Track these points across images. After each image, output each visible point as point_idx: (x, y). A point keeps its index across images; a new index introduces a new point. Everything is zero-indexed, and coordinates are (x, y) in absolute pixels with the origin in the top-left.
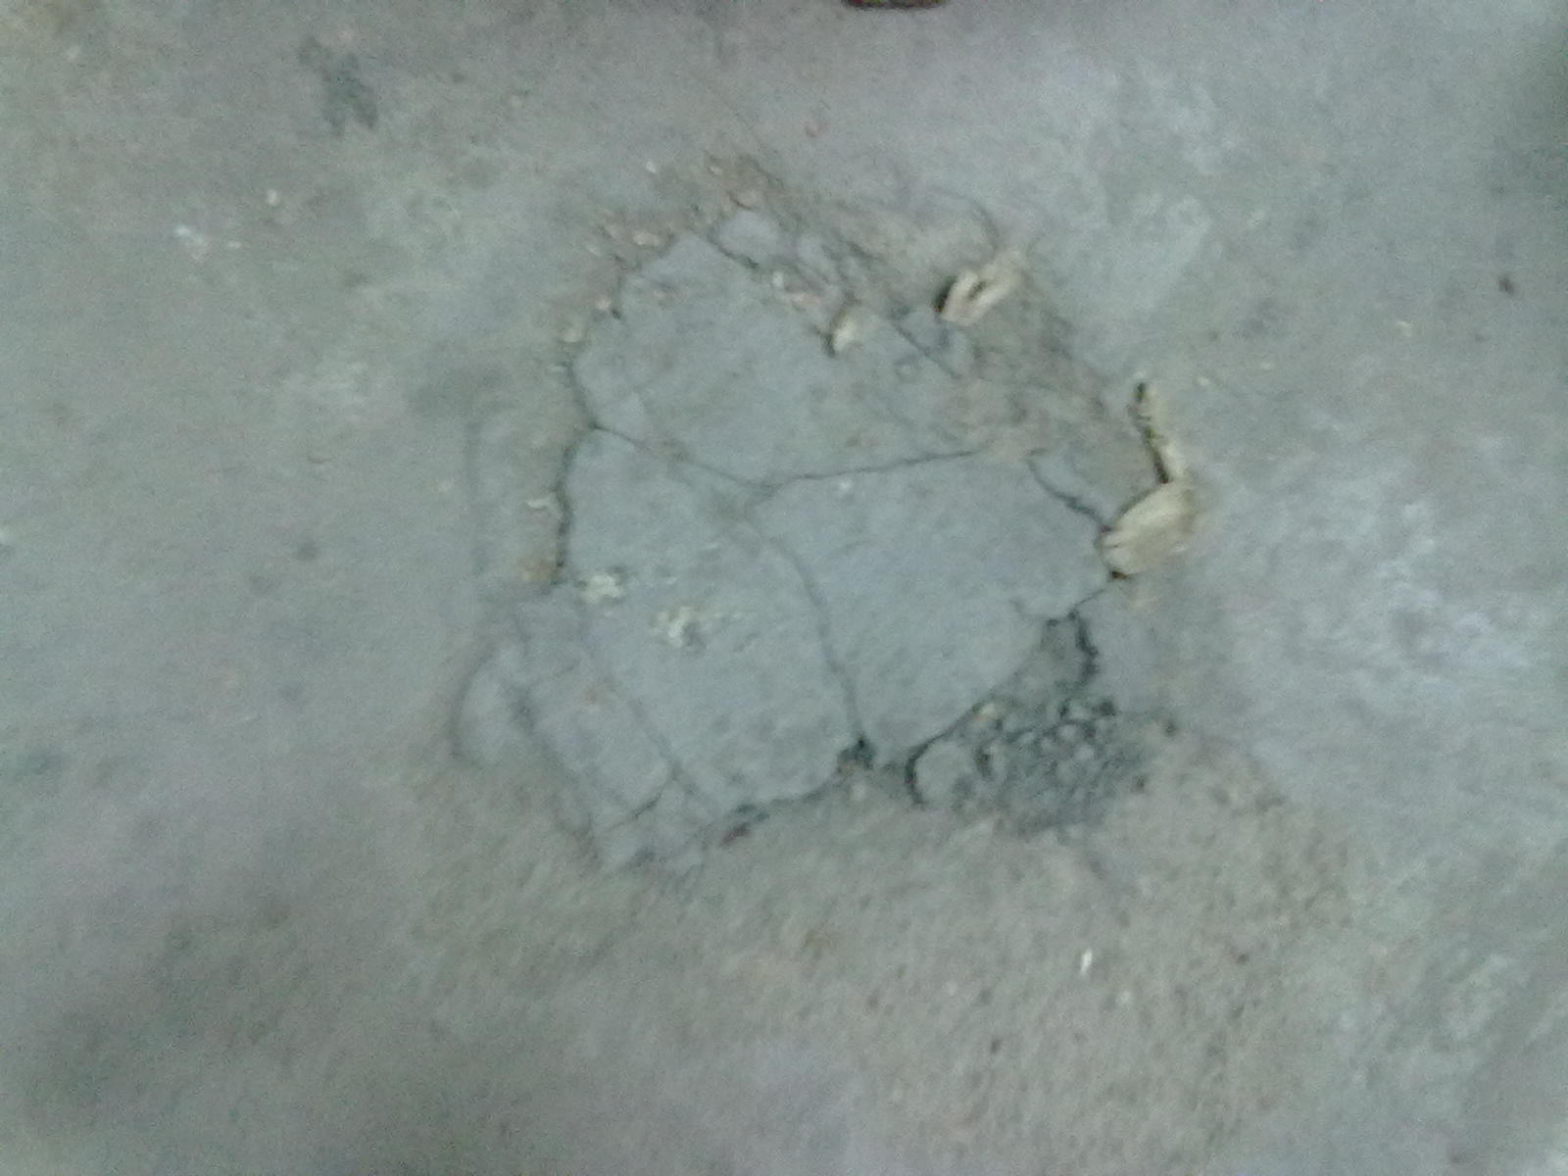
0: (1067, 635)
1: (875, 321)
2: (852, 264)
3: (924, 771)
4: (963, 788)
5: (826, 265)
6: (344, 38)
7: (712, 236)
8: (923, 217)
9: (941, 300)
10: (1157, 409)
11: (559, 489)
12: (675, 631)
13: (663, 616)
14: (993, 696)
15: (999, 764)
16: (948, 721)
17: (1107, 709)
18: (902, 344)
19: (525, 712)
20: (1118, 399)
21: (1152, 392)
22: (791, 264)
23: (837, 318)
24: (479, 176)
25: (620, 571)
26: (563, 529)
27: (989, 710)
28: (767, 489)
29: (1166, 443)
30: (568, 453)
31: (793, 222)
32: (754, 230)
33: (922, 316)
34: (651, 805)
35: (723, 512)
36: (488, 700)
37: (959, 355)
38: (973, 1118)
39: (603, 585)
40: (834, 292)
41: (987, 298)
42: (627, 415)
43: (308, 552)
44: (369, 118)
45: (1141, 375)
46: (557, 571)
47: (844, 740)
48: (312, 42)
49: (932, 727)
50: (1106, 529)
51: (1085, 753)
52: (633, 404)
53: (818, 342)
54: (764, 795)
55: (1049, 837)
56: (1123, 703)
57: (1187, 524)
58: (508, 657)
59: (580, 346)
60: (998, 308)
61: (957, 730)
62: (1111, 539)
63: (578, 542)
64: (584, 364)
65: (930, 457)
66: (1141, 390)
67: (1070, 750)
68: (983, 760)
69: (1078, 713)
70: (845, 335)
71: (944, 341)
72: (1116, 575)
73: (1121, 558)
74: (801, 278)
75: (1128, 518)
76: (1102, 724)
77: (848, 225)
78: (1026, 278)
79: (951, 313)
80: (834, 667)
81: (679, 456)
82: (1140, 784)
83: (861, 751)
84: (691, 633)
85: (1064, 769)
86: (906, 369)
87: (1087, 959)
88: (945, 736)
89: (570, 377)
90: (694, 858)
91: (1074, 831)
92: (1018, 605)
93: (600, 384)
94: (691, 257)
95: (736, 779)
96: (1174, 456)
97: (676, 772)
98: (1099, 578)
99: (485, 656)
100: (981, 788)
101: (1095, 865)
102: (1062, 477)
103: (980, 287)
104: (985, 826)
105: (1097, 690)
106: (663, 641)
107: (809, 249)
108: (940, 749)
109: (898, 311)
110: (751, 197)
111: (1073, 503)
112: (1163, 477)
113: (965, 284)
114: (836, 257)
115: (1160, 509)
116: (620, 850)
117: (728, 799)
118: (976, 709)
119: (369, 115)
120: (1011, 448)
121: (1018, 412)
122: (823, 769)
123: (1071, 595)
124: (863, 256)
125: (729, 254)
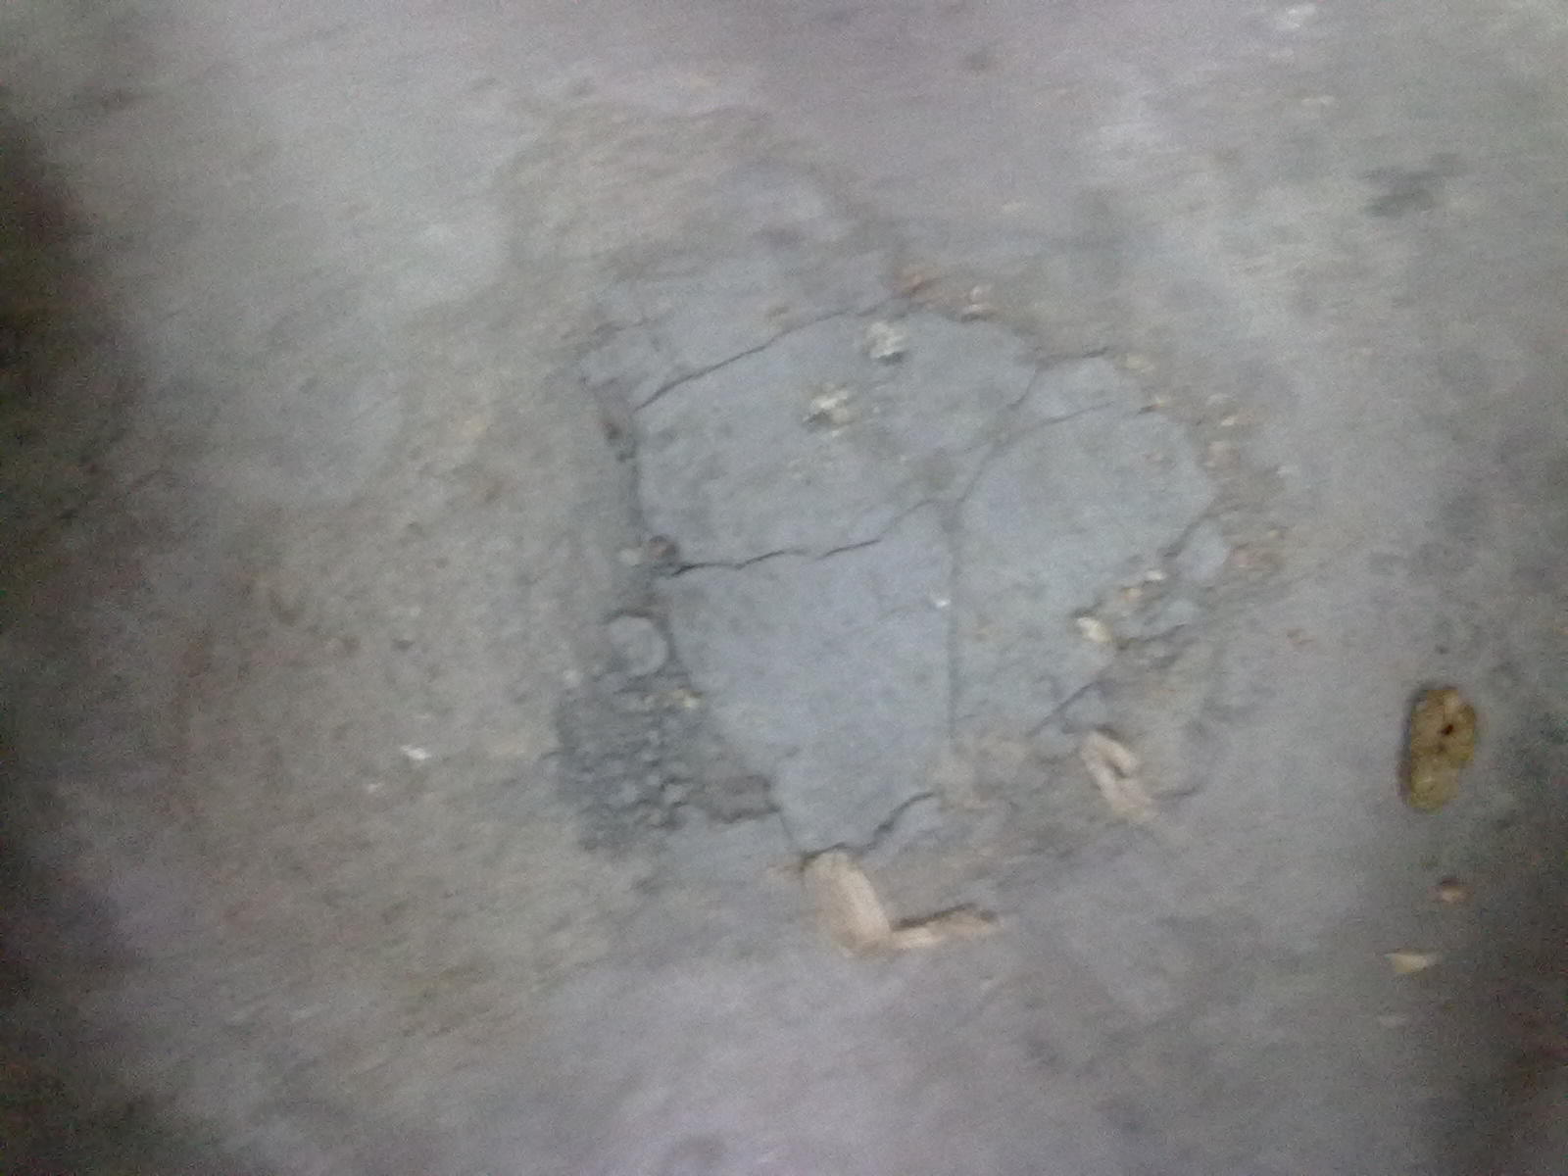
0: (752, 799)
1: (1098, 661)
2: (1159, 651)
3: (643, 624)
4: (618, 663)
5: (1163, 626)
7: (1209, 515)
9: (1109, 731)
10: (970, 929)
12: (826, 403)
13: (844, 395)
14: (703, 712)
15: (633, 703)
16: (688, 662)
17: (671, 823)
18: (1073, 686)
20: (983, 893)
21: (985, 925)
22: (1170, 590)
23: (1110, 622)
24: (1305, 305)
25: (898, 361)
26: (949, 313)
27: (689, 704)
28: (951, 525)
29: (933, 932)
31: (1208, 597)
32: (1209, 556)
33: (1097, 709)
35: (937, 476)
37: (1053, 740)
39: (888, 338)
40: (1135, 627)
41: (1105, 777)
42: (1049, 400)
44: (1378, 209)
45: (1003, 920)
46: (912, 300)
47: (689, 550)
48: (1458, 169)
49: (685, 640)
50: (855, 856)
51: (630, 793)
52: (1056, 408)
53: (1088, 601)
54: (647, 458)
55: (552, 742)
56: (675, 841)
57: (849, 939)
58: (835, 229)
59: (1123, 367)
60: (1093, 785)
61: (675, 669)
62: (845, 858)
64: (1107, 366)
65: (956, 691)
66: (986, 915)
67: (636, 778)
68: (639, 686)
69: (674, 794)
70: (1092, 629)
71: (1069, 729)
72: (809, 858)
73: (822, 867)
74: (1154, 596)
75: (863, 877)
76: (659, 816)
77: (1199, 654)
78: (1119, 823)
79: (1097, 740)
80: (764, 554)
81: (998, 442)
82: (589, 845)
83: (671, 560)
84: (822, 419)
85: (617, 767)
86: (1046, 686)
87: (419, 755)
88: (672, 655)
89: (1095, 350)
91: (552, 766)
92: (792, 753)
93: (1084, 376)
94: (1192, 490)
95: (668, 436)
96: (921, 938)
97: (685, 374)
98: (809, 840)
100: (613, 682)
101: (515, 782)
102: (921, 819)
103: (1119, 773)
105: (694, 815)
106: (820, 391)
107: (1181, 610)
108: (658, 645)
109: (1104, 685)
110: (1242, 561)
111: (886, 827)
112: (901, 924)
113: (1122, 758)
114: (1167, 637)
115: (863, 909)
118: (693, 691)
119: (1381, 208)
120: (954, 773)
121: (987, 789)
122: (662, 524)
123: (795, 807)
124: (1164, 664)
125: (1191, 529)
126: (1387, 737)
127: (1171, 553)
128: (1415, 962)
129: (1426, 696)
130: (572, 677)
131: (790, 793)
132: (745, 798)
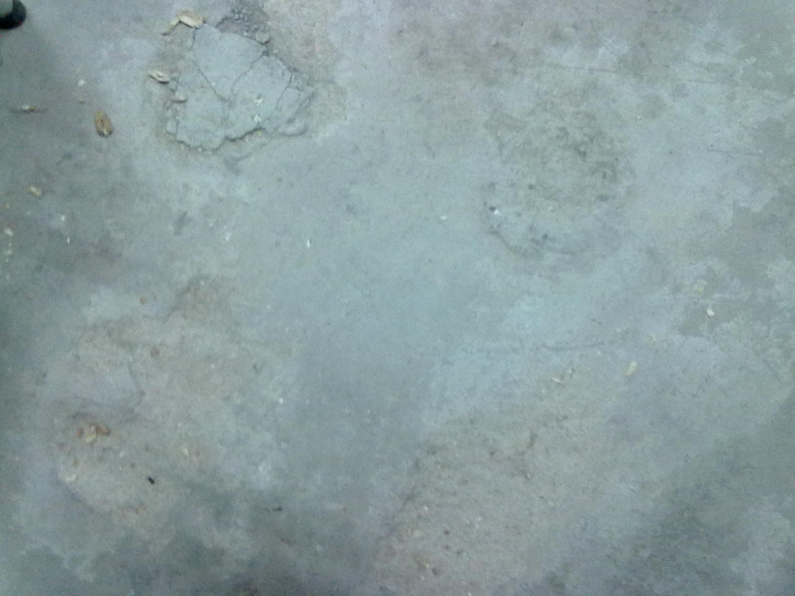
0: (222, 26)
1: (177, 94)
2: (167, 105)
3: (264, 40)
4: (264, 31)
5: (170, 110)
6: (171, 228)
7: (175, 134)
8: (150, 94)
9: (166, 83)
11: (242, 138)
12: (260, 101)
13: (258, 105)
14: (242, 35)
15: (256, 26)
16: (252, 41)
17: (233, 11)
18: (179, 87)
19: (290, 121)
20: (168, 38)
21: (163, 32)
22: (173, 117)
24: (186, 186)
25: (253, 118)
26: (250, 133)
27: (245, 34)
28: (222, 99)
29: (172, 25)
30: (234, 140)
31: (164, 120)
32: (170, 127)
33: (172, 85)
34: (298, 89)
35: (231, 105)
36: (291, 129)
37: (175, 75)
39: (257, 119)
40: (176, 106)
41: (161, 74)
42: (221, 133)
43: (280, 180)
44: (185, 214)
45: (161, 36)
46: (258, 129)
47: (265, 57)
48: (175, 234)
50: (197, 28)
51: (244, 11)
52: (218, 133)
54: (285, 68)
55: (265, 10)
56: (229, 9)
57: (186, 13)
58: (281, 130)
59: (212, 150)
60: (162, 71)
61: (252, 38)
62: (197, 26)
64: (214, 146)
65: (199, 71)
66: (165, 34)
67: (245, 14)
68: (256, 30)
69: (237, 16)
70: (182, 98)
71: (174, 79)
72: (204, 22)
73: (201, 22)
74: (176, 113)
75: (192, 25)
76: (236, 11)
77: (160, 109)
78: (153, 68)
79: (167, 79)
80: (251, 67)
81: (224, 119)
83: (266, 53)
84: (259, 97)
85: (249, 13)
86: (184, 84)
88: (255, 40)
89: (218, 149)
90: (305, 76)
91: (261, 6)
92: (221, 38)
93: (217, 142)
94: (182, 137)
95: (283, 74)
96: (175, 22)
97: (288, 87)
98: (205, 25)
99: (284, 134)
100: (262, 27)
102: (189, 42)
103: (159, 76)
105: (230, 15)
106: (263, 102)
107: (169, 113)
108: (258, 40)
109: (173, 91)
110: (164, 130)
111: (194, 38)
112: (180, 22)
113: (161, 80)
114: (168, 108)
115: (187, 20)
116: (310, 90)
117: (288, 74)
118: (245, 37)
120: (189, 55)
121: (181, 57)
122: (272, 58)
123: (213, 29)
124: (165, 103)
125: (177, 129)
126: (114, 119)
127: (178, 124)
128: (81, 83)
129: (111, 131)
130: (269, 23)
131: (216, 33)
132: (223, 24)
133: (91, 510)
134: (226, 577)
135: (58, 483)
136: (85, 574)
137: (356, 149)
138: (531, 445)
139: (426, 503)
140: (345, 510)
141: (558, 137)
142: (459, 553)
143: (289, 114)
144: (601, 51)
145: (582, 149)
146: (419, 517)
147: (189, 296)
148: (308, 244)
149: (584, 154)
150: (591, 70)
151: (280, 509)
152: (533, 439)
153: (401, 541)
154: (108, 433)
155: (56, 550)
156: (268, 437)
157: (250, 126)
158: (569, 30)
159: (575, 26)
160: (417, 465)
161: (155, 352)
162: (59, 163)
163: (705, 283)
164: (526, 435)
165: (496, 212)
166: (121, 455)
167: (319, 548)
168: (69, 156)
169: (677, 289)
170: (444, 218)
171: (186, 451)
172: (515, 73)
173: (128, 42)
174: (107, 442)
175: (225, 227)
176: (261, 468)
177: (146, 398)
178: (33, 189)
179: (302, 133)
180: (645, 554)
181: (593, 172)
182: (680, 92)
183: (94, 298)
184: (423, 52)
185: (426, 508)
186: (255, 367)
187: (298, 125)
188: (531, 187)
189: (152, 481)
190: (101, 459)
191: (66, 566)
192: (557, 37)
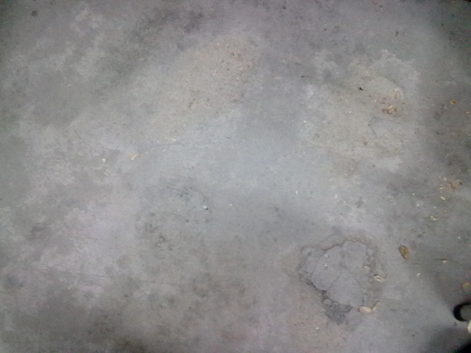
1: (369, 269)
2: (373, 264)
3: (327, 300)
4: (327, 305)
5: (372, 261)
6: (365, 201)
7: (368, 248)
8: (382, 269)
9: (375, 275)
10: (379, 304)
11: (333, 246)
12: (326, 265)
13: (327, 263)
14: (338, 303)
15: (332, 308)
17: (344, 316)
18: (368, 273)
19: (309, 254)
20: (377, 300)
21: (379, 302)
22: (369, 257)
23: (367, 265)
24: (360, 221)
25: (329, 257)
26: (329, 248)
27: (336, 304)
28: (346, 268)
29: (375, 307)
30: (337, 245)
31: (374, 255)
32: (371, 252)
33: (372, 274)
34: (307, 272)
35: (341, 264)
36: (309, 250)
37: (371, 280)
38: (295, 325)
39: (326, 255)
40: (369, 264)
41: (378, 280)
42: (345, 249)
43: (313, 224)
45: (380, 300)
46: (325, 250)
47: (325, 289)
48: (362, 198)
49: (331, 298)
50: (363, 305)
51: (338, 316)
53: (363, 265)
54: (314, 284)
55: (327, 317)
56: (346, 317)
57: (369, 314)
58: (314, 250)
59: (348, 240)
60: (378, 281)
61: (333, 301)
62: (362, 307)
63: (330, 250)
64: (347, 242)
65: (358, 282)
66: (379, 301)
68: (331, 306)
69: (342, 313)
70: (366, 267)
71: (372, 278)
72: (359, 309)
73: (361, 309)
74: (368, 259)
75: (365, 307)
76: (342, 316)
77: (377, 261)
78: (383, 283)
79: (375, 277)
80: (332, 284)
81: (343, 256)
82: (338, 324)
83: (324, 292)
84: (326, 268)
85: (335, 315)
86: (366, 275)
88: (331, 300)
89: (345, 241)
90: (304, 280)
91: (330, 320)
92: (349, 301)
93: (346, 244)
94: (364, 247)
95: (315, 280)
96: (374, 309)
97: (312, 273)
98: (357, 308)
99: (312, 247)
100: (328, 307)
101: (327, 324)
102: (366, 297)
103: (379, 278)
104: (324, 310)
105: (345, 314)
106: (324, 265)
107: (372, 258)
108: (329, 301)
109: (371, 271)
110: (374, 250)
111: (363, 300)
112: (372, 308)
113: (378, 277)
115: (367, 310)
116: (300, 272)
117: (312, 281)
118: (336, 302)
119: (358, 207)
120: (365, 291)
121: (369, 290)
122: (321, 289)
123: (354, 306)
124: (375, 265)
125: (367, 250)
126: (400, 255)
127: (367, 253)
128: (419, 274)
129: (400, 249)
131: (352, 305)
132: (349, 308)
133: (386, 77)
134: (324, 50)
135: (402, 87)
136: (385, 52)
137: (275, 240)
138: (191, 103)
139: (238, 81)
140: (273, 77)
141: (174, 246)
142: (223, 61)
143: (311, 258)
144: (148, 293)
145: (161, 239)
146: (240, 75)
147: (352, 169)
148: (297, 192)
149: (161, 237)
150: (154, 282)
151: (302, 77)
152: (190, 106)
153: (248, 66)
154: (383, 110)
155: (399, 61)
156: (310, 107)
157: (330, 252)
158: (165, 304)
159: (161, 307)
160: (243, 95)
161: (365, 144)
162: (424, 233)
163: (105, 173)
164: (193, 107)
165: (205, 207)
166: (376, 101)
167: (284, 61)
168: (420, 236)
169: (119, 171)
170: (231, 205)
171: (347, 101)
172: (194, 280)
173: (398, 297)
174: (383, 107)
175: (338, 201)
176: (312, 93)
177: (367, 123)
178: (435, 220)
179: (303, 249)
180: (141, 59)
181: (156, 228)
182: (109, 270)
183: (398, 167)
184: (242, 292)
185: (238, 79)
186: (318, 137)
187: (306, 252)
188: (187, 221)
189: (360, 89)
190: (385, 99)
191: (394, 55)
192: (172, 301)
